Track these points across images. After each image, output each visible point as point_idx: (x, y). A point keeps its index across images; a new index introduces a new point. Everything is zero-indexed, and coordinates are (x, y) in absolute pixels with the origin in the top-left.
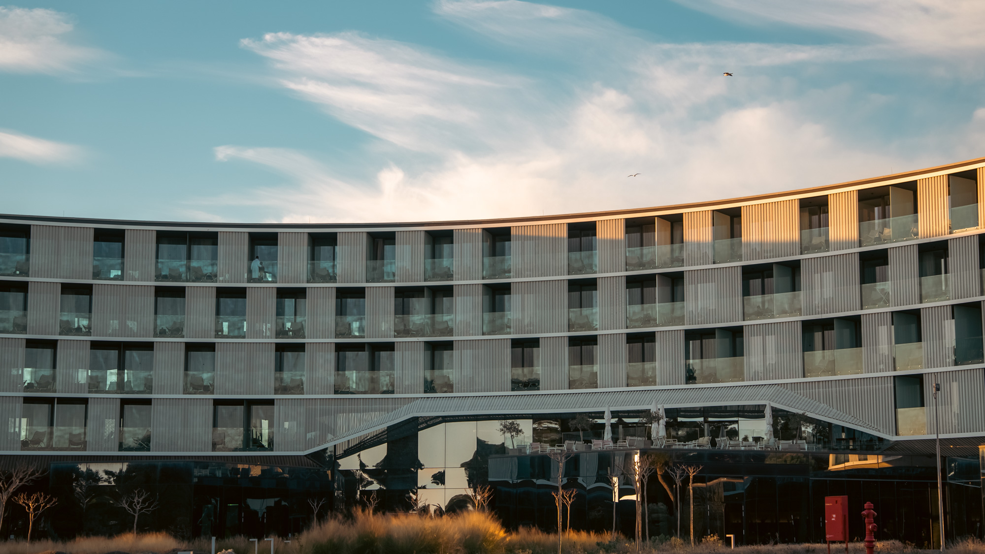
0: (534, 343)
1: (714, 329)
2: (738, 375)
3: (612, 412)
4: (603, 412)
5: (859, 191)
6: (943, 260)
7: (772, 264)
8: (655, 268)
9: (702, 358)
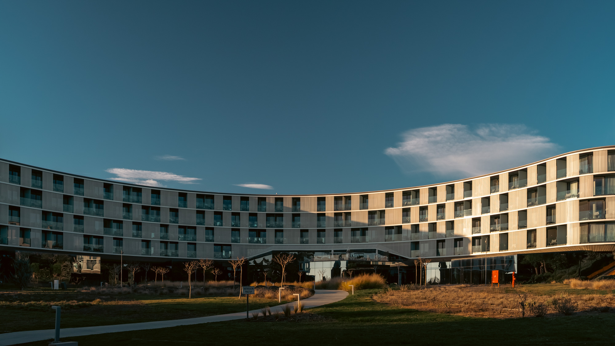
0: (307, 231)
1: (359, 228)
2: (364, 241)
3: (334, 250)
4: (331, 250)
5: (403, 191)
6: (427, 211)
7: (377, 211)
8: (342, 210)
9: (354, 236)
